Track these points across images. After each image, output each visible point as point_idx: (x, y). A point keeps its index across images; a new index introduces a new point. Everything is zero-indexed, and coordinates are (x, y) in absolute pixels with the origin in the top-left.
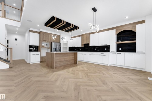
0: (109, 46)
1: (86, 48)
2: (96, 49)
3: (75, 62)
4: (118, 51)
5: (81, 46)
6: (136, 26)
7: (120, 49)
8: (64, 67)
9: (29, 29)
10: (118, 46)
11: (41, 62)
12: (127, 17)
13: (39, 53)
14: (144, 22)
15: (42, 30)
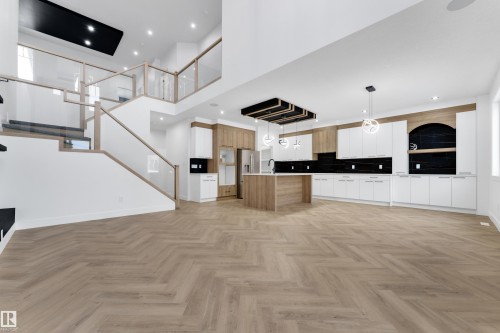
0: (391, 159)
1: (327, 163)
2: (353, 167)
3: (306, 198)
4: (412, 170)
5: (311, 159)
6: (455, 117)
7: (418, 166)
8: (292, 208)
9: (194, 118)
10: (413, 159)
11: (219, 198)
12: (435, 98)
13: (214, 176)
14: (472, 107)
15: (220, 121)
